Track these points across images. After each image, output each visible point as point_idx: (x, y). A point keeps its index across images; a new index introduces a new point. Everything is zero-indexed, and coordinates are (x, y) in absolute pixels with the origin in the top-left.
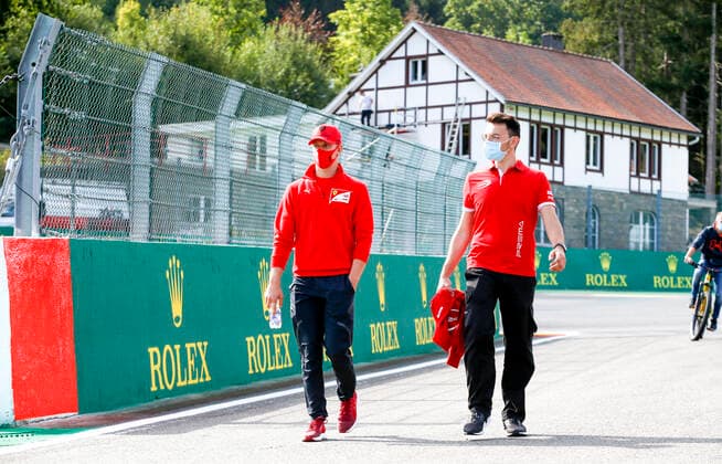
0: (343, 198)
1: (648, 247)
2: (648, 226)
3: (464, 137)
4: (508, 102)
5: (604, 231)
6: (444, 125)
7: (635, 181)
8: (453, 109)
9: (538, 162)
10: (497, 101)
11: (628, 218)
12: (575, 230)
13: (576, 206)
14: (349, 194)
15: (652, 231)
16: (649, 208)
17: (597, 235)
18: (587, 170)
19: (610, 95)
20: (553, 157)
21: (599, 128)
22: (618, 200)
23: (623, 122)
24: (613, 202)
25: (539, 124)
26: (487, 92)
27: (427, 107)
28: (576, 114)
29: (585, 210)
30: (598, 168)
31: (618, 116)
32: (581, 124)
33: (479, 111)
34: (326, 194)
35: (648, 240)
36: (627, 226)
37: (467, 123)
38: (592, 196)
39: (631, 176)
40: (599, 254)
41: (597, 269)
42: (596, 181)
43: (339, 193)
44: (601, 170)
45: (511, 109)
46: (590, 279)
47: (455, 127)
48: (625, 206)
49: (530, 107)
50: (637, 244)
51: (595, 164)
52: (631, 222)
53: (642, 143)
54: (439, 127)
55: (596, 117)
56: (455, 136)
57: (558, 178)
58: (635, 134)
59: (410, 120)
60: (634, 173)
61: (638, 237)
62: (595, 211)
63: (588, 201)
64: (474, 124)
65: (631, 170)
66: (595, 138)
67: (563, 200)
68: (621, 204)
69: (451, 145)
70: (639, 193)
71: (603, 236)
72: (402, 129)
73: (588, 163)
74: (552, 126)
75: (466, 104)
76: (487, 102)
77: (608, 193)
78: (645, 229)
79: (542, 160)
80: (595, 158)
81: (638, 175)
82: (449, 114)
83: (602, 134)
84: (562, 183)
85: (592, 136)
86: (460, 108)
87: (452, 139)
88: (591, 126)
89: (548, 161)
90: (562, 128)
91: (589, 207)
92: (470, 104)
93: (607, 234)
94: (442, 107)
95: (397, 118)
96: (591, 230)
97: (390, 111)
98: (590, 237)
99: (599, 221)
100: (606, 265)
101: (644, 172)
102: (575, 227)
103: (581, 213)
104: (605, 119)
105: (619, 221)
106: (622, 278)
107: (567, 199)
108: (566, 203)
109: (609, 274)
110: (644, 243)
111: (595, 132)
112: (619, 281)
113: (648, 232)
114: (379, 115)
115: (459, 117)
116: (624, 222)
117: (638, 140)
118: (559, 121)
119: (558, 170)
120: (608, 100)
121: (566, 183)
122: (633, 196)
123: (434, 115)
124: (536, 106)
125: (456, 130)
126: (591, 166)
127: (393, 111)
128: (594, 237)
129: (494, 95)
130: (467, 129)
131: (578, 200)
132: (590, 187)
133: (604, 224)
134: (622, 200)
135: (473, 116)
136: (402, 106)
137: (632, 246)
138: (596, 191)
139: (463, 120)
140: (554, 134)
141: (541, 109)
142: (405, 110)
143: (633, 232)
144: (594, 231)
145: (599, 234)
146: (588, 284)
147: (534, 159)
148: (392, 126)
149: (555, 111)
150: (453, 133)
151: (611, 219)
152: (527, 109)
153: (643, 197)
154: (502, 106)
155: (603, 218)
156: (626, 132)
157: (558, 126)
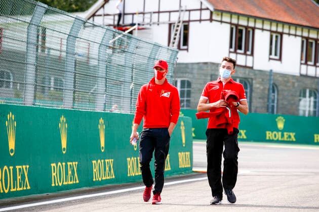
0: (166, 95)
1: (312, 114)
2: (312, 99)
3: (184, 33)
4: (216, 10)
5: (280, 102)
6: (170, 25)
7: (304, 67)
8: (177, 14)
9: (235, 52)
10: (207, 9)
11: (298, 94)
12: (261, 100)
13: (261, 84)
14: (169, 93)
15: (315, 102)
16: (314, 86)
17: (275, 105)
18: (270, 59)
19: (288, 7)
20: (246, 49)
21: (280, 30)
22: (292, 80)
23: (297, 26)
24: (288, 82)
25: (237, 26)
26: (201, 3)
27: (159, 12)
28: (263, 20)
29: (267, 87)
30: (277, 57)
31: (294, 22)
32: (267, 26)
33: (195, 15)
34: (159, 92)
35: (312, 109)
36: (297, 99)
37: (186, 24)
38: (272, 77)
39: (301, 64)
40: (276, 118)
41: (274, 128)
42: (276, 67)
43: (165, 92)
44: (280, 59)
45: (218, 15)
46: (269, 135)
47: (178, 26)
48: (296, 85)
49: (231, 14)
50: (304, 111)
51: (276, 55)
52: (300, 96)
53: (310, 41)
54: (167, 26)
55: (278, 22)
56: (178, 33)
57: (249, 64)
58: (305, 34)
59: (147, 21)
60: (303, 62)
61: (305, 106)
62: (274, 88)
63: (270, 80)
64: (191, 24)
65: (301, 60)
66: (277, 37)
67: (252, 79)
68: (293, 83)
69: (175, 39)
70: (306, 76)
71: (280, 106)
72: (141, 27)
73: (271, 54)
74: (247, 27)
75: (186, 10)
76: (201, 10)
77: (284, 76)
78: (310, 101)
79: (239, 51)
80: (276, 51)
81: (306, 63)
82: (174, 18)
83: (282, 34)
84: (252, 68)
85: (274, 35)
86: (182, 13)
87: (176, 35)
88: (274, 29)
89: (242, 51)
90: (254, 29)
91: (270, 85)
92: (190, 11)
93: (283, 104)
94: (170, 12)
95: (138, 19)
96: (270, 101)
97: (133, 14)
98: (270, 106)
99: (278, 94)
100: (281, 125)
101: (311, 61)
102: (260, 98)
103: (264, 89)
104: (284, 23)
105: (292, 95)
106: (292, 135)
107: (255, 79)
108: (254, 82)
109: (283, 131)
110: (309, 111)
111: (276, 32)
112: (290, 137)
113: (312, 104)
114: (126, 16)
115: (181, 19)
116: (295, 96)
117: (307, 39)
118: (251, 24)
119: (250, 58)
120: (287, 10)
121: (255, 68)
122: (302, 78)
123: (164, 17)
124: (235, 13)
125: (179, 28)
126: (273, 56)
127: (135, 14)
128: (273, 106)
129: (206, 4)
130: (186, 28)
131: (263, 80)
132: (271, 71)
133: (281, 97)
134: (294, 81)
135: (191, 19)
136: (142, 10)
137: (301, 113)
138: (276, 74)
139: (184, 22)
140: (247, 33)
141: (239, 15)
142: (143, 13)
143: (302, 103)
144: (273, 101)
145: (277, 103)
146: (268, 138)
147: (232, 50)
148: (135, 25)
149: (248, 17)
150: (177, 30)
151: (286, 93)
152: (229, 15)
153: (309, 79)
154: (211, 13)
155: (280, 92)
156: (299, 33)
157: (250, 27)
